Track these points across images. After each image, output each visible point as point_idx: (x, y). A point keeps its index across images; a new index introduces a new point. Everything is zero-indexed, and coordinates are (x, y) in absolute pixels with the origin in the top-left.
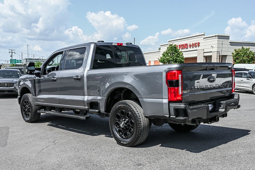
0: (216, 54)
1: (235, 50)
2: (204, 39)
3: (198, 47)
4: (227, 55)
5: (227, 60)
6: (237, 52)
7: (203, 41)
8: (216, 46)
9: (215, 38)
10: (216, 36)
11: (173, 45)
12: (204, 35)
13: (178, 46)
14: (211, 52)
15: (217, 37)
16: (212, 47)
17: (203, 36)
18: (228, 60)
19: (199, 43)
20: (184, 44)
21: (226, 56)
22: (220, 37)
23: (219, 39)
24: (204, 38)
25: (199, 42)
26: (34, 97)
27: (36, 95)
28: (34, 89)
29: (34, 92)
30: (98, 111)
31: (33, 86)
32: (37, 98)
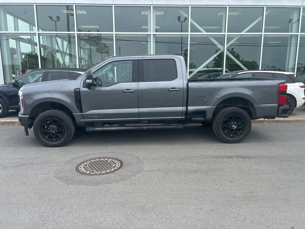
26: (76, 113)
27: (82, 112)
28: (78, 104)
29: (78, 107)
30: (203, 119)
31: (76, 100)
32: (85, 114)
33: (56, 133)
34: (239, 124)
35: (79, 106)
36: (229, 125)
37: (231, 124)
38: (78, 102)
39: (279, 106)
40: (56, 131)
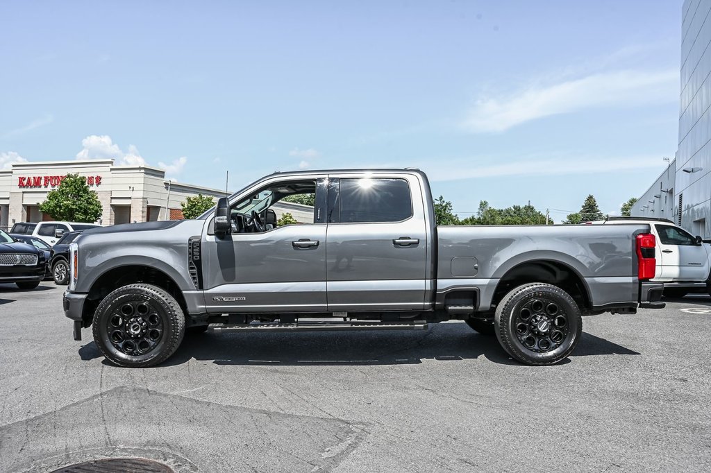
0: (142, 203)
1: (189, 199)
2: (113, 172)
3: (97, 185)
4: (160, 207)
5: (159, 215)
6: (192, 202)
7: (110, 174)
8: (141, 187)
9: (138, 171)
10: (140, 168)
11: (78, 177)
12: (112, 163)
13: (43, 178)
14: (130, 198)
15: (143, 171)
16: (132, 189)
17: (110, 165)
18: (161, 216)
19: (101, 178)
20: (59, 176)
21: (158, 208)
22: (148, 171)
23: (147, 176)
24: (112, 169)
25: (101, 176)
26: (190, 292)
27: (201, 287)
28: (195, 271)
29: (194, 278)
30: (472, 308)
31: (191, 263)
32: (207, 294)
33: (143, 335)
34: (554, 321)
35: (196, 276)
36: (531, 324)
37: (536, 321)
38: (194, 266)
39: (641, 281)
40: (142, 331)
